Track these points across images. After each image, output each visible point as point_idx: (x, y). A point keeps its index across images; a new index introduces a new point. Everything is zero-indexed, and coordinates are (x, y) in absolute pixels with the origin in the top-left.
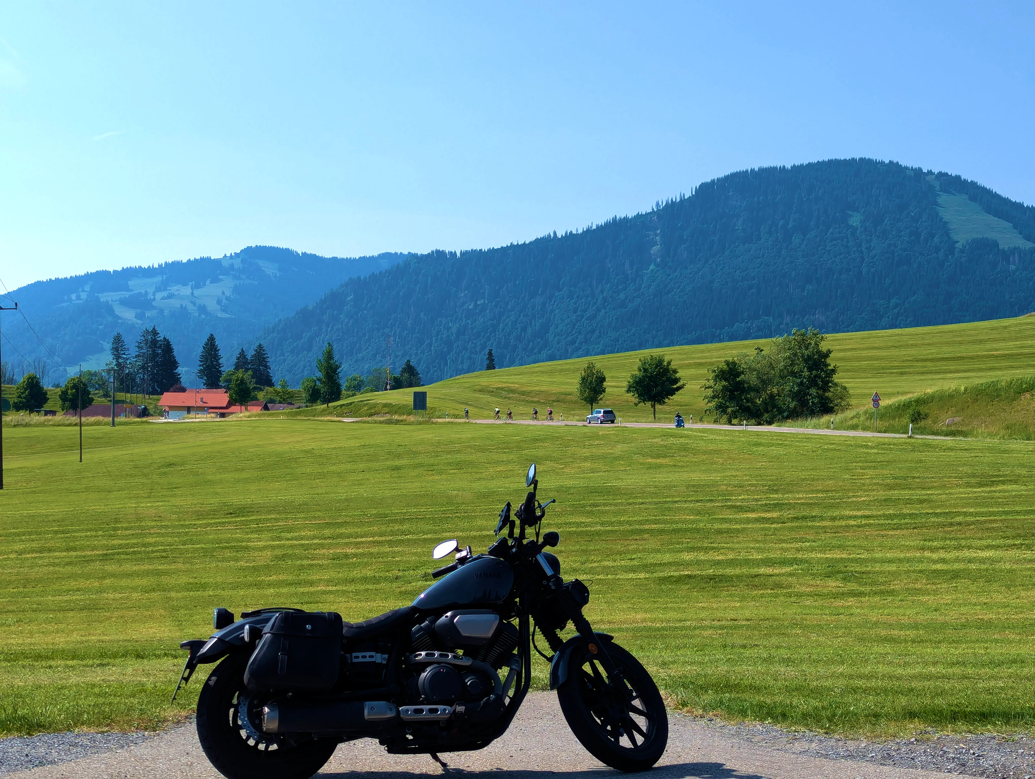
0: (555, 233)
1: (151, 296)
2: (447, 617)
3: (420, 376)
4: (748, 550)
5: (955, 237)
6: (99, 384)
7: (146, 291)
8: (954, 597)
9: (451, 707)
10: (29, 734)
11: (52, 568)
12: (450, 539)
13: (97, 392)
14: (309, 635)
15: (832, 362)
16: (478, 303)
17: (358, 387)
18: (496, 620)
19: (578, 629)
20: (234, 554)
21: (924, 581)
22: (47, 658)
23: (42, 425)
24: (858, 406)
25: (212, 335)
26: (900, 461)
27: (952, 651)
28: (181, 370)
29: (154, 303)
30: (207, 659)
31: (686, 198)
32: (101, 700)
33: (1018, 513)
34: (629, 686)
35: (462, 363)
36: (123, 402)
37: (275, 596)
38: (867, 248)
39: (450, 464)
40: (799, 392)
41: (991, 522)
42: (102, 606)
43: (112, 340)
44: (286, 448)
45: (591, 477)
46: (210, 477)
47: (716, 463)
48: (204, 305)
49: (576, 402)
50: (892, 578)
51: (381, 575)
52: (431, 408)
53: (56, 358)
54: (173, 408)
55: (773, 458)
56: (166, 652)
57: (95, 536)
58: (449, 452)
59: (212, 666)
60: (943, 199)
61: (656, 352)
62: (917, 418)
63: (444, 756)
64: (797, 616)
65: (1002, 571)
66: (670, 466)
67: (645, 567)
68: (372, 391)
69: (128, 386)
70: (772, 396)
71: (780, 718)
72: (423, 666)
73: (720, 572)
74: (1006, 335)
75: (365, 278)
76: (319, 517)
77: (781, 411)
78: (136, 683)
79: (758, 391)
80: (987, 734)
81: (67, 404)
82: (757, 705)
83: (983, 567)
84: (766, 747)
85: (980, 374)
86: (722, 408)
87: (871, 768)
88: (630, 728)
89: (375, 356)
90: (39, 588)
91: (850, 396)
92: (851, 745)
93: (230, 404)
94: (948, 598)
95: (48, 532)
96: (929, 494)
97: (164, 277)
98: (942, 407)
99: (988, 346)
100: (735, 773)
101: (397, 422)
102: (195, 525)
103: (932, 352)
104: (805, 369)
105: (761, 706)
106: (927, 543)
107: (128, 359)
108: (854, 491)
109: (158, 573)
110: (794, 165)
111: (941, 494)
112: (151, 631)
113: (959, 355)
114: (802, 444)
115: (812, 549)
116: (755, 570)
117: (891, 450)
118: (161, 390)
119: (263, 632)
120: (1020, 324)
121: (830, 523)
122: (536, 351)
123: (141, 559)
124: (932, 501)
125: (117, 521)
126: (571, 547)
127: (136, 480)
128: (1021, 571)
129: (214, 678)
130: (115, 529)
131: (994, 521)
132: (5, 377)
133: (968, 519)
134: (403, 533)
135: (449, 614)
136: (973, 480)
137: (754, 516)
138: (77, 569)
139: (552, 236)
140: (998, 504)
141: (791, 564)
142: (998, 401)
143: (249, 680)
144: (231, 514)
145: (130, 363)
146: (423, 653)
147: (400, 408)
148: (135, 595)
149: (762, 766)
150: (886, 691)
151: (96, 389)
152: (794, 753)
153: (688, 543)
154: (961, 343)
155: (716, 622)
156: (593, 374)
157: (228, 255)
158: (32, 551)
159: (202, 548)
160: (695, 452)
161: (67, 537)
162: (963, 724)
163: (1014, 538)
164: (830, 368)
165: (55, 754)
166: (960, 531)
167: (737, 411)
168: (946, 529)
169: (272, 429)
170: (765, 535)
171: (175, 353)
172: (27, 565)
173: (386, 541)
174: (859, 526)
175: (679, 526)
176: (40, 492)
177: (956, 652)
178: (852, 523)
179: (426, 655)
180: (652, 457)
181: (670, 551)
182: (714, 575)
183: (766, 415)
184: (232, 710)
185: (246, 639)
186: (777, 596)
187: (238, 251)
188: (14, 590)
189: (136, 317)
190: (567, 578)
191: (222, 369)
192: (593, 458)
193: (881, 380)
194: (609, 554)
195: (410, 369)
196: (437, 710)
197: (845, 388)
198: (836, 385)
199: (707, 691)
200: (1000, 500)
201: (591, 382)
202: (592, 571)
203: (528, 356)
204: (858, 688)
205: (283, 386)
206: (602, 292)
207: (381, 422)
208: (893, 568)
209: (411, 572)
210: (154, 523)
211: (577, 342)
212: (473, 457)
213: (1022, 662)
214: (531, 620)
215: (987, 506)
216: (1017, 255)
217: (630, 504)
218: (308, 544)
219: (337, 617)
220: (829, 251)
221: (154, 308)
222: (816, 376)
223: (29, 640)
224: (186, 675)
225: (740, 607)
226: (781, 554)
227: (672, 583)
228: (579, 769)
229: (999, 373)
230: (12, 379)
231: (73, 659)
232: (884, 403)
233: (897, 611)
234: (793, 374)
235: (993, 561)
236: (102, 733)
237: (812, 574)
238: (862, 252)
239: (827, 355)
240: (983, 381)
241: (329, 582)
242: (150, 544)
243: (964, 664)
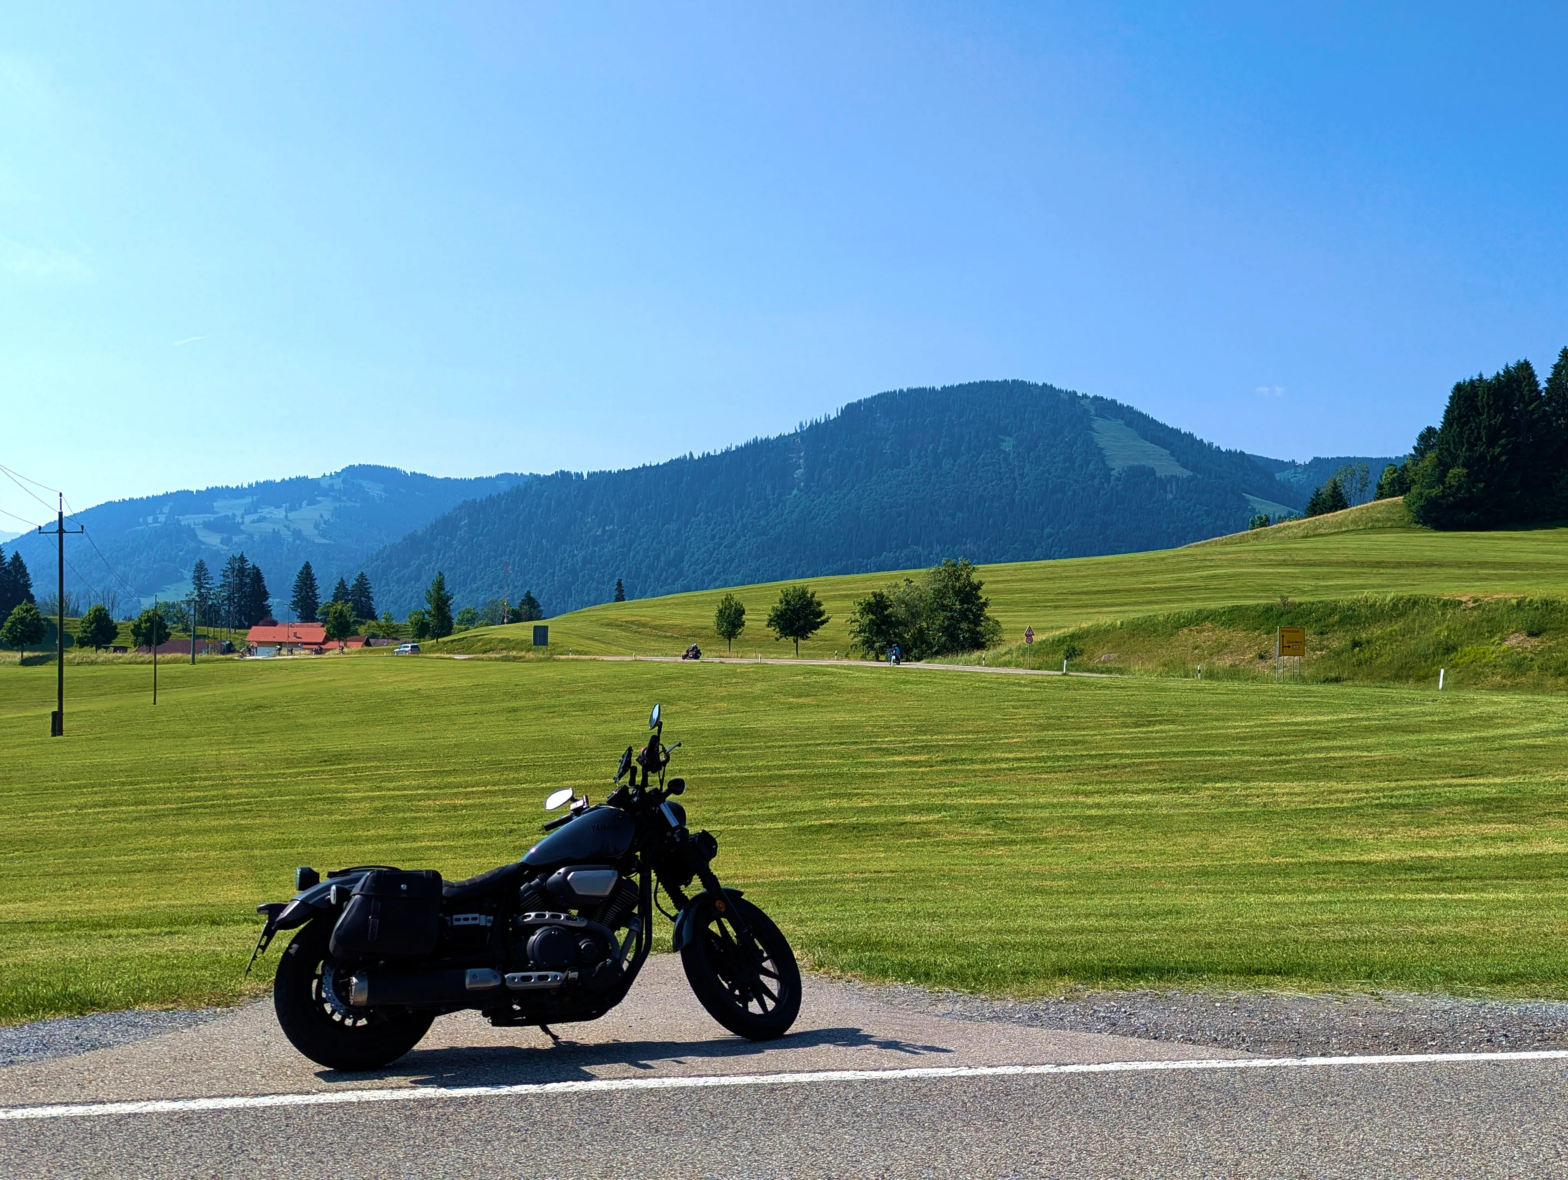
0: (691, 454)
1: (238, 520)
2: (559, 873)
3: (542, 608)
4: (893, 795)
5: (1111, 464)
6: (177, 617)
7: (234, 514)
8: (1109, 844)
9: (563, 973)
10: (80, 1013)
11: (117, 824)
12: (567, 788)
13: (175, 625)
14: (404, 895)
15: (983, 594)
16: (607, 528)
17: (471, 621)
18: (614, 875)
19: (704, 885)
20: (328, 806)
21: (1078, 828)
22: (108, 926)
23: (111, 662)
24: (1009, 641)
25: (307, 563)
26: (1054, 700)
27: (1106, 902)
28: (272, 601)
29: (242, 527)
30: (287, 924)
31: (831, 418)
32: (167, 973)
33: (1176, 754)
34: (761, 947)
35: (588, 594)
36: (205, 637)
37: (373, 853)
38: (1020, 475)
39: (573, 705)
40: (949, 626)
41: (1147, 764)
42: (174, 867)
43: (193, 568)
44: (390, 688)
45: (727, 719)
46: (302, 721)
47: (862, 702)
48: (300, 530)
49: (713, 637)
50: (1045, 825)
51: (493, 828)
52: (553, 644)
53: (128, 588)
54: (261, 643)
55: (922, 696)
56: (247, 917)
57: (168, 788)
58: (572, 692)
59: (294, 932)
60: (1098, 424)
61: (799, 583)
62: (1071, 654)
63: (555, 1028)
64: (944, 867)
65: (1158, 816)
66: (813, 706)
67: (783, 816)
68: (487, 625)
69: (211, 619)
70: (921, 631)
71: (922, 978)
72: (532, 928)
73: (864, 820)
74: (1163, 567)
75: (481, 501)
76: (425, 764)
77: (930, 646)
78: (209, 952)
79: (906, 626)
80: (1140, 991)
81: (141, 639)
82: (899, 964)
83: (1139, 812)
84: (907, 1010)
85: (1136, 608)
86: (868, 644)
87: (1017, 1030)
88: (761, 991)
89: (491, 586)
90: (101, 847)
91: (1002, 631)
92: (997, 1005)
93: (327, 639)
94: (1103, 846)
95: (113, 784)
96: (1084, 735)
97: (255, 498)
98: (1098, 642)
99: (1144, 579)
100: (872, 1039)
101: (515, 659)
102: (284, 774)
103: (1088, 584)
104: (957, 603)
105: (902, 966)
106: (1081, 787)
107: (211, 589)
108: (1005, 732)
109: (239, 828)
110: (944, 387)
111: (1096, 735)
112: (230, 894)
113: (1115, 588)
114: (951, 682)
115: (962, 795)
116: (902, 817)
117: (1045, 688)
118: (249, 623)
119: (352, 893)
120: (1178, 556)
121: (981, 767)
122: (669, 581)
123: (222, 813)
124: (1087, 742)
125: (194, 770)
126: (704, 795)
127: (218, 725)
128: (1178, 816)
129: (295, 946)
130: (192, 780)
131: (1151, 763)
132: (68, 608)
133: (1124, 761)
134: (519, 782)
135: (562, 870)
136: (1129, 720)
137: (900, 759)
138: (146, 825)
139: (688, 457)
140: (1154, 745)
141: (939, 811)
142: (1155, 637)
143: (335, 947)
144: (325, 761)
145: (214, 594)
146: (533, 914)
147: (518, 644)
148: (212, 853)
149: (901, 1031)
150: (1035, 946)
151: (175, 623)
152: (937, 1016)
153: (830, 789)
154: (1117, 575)
155: (858, 875)
156: (731, 606)
157: (328, 474)
158: (95, 806)
159: (292, 800)
160: (840, 690)
161: (136, 790)
162: (1115, 981)
163: (1171, 781)
164: (981, 601)
165: (110, 1036)
166: (1115, 773)
167: (885, 646)
168: (1101, 772)
169: (374, 667)
170: (913, 779)
171: (266, 583)
172: (88, 821)
173: (500, 790)
174: (1010, 770)
175: (821, 770)
176: (106, 738)
177: (1110, 902)
178: (1004, 766)
179: (536, 916)
180: (794, 697)
181: (811, 798)
182: (858, 824)
183: (915, 651)
184: (315, 983)
185: (333, 901)
186: (924, 845)
187: (339, 471)
188: (73, 850)
189: (221, 543)
190: (693, 830)
191: (319, 600)
192: (729, 698)
193: (1034, 614)
194: (746, 802)
195: (530, 601)
196: (547, 977)
197: (997, 622)
198: (988, 619)
199: (846, 950)
200: (1157, 741)
201: (729, 614)
202: (727, 821)
203: (661, 587)
204: (1007, 944)
205: (387, 620)
206: (742, 518)
207: (496, 659)
208: (1045, 814)
209: (527, 825)
210: (237, 773)
211: (715, 572)
212: (599, 698)
213: (1178, 913)
214: (654, 876)
215: (1143, 748)
216: (1174, 484)
217: (769, 747)
218: (412, 795)
219: (436, 875)
220: (981, 477)
221: (243, 532)
222: (967, 610)
223: (87, 907)
224: (263, 943)
225: (884, 857)
226: (929, 800)
227: (812, 833)
228: (704, 1039)
229: (1156, 607)
230: (77, 611)
231: (137, 927)
232: (1037, 638)
233: (1050, 860)
234: (944, 608)
235: (1149, 805)
236: (167, 1010)
237: (960, 822)
238: (1015, 479)
239: (978, 587)
240: (1140, 615)
241: (435, 836)
242: (231, 796)
243: (1117, 916)
